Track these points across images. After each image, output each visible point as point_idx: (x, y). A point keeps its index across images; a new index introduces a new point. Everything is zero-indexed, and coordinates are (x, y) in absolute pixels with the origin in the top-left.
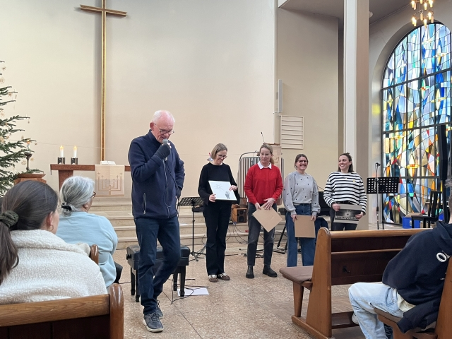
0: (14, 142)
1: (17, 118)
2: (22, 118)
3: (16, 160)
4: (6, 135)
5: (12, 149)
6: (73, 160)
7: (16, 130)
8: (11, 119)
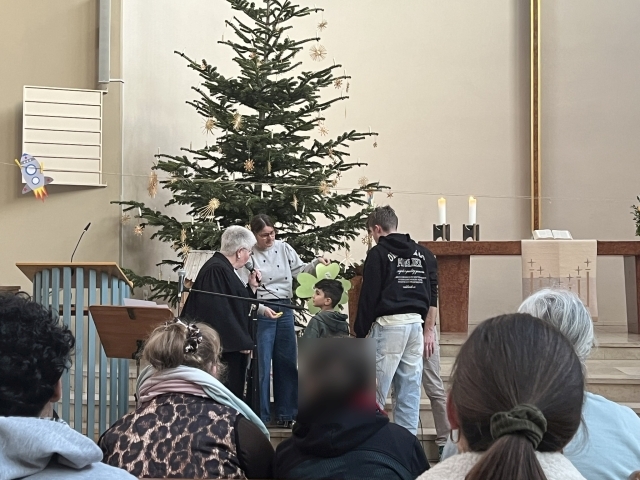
0: (345, 194)
1: (351, 136)
2: (362, 136)
3: (352, 235)
4: (332, 177)
5: (342, 209)
6: (469, 231)
7: (350, 166)
8: (340, 140)
